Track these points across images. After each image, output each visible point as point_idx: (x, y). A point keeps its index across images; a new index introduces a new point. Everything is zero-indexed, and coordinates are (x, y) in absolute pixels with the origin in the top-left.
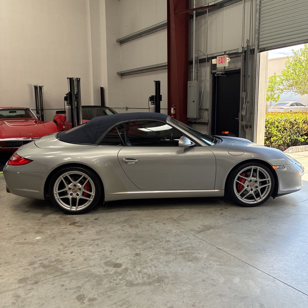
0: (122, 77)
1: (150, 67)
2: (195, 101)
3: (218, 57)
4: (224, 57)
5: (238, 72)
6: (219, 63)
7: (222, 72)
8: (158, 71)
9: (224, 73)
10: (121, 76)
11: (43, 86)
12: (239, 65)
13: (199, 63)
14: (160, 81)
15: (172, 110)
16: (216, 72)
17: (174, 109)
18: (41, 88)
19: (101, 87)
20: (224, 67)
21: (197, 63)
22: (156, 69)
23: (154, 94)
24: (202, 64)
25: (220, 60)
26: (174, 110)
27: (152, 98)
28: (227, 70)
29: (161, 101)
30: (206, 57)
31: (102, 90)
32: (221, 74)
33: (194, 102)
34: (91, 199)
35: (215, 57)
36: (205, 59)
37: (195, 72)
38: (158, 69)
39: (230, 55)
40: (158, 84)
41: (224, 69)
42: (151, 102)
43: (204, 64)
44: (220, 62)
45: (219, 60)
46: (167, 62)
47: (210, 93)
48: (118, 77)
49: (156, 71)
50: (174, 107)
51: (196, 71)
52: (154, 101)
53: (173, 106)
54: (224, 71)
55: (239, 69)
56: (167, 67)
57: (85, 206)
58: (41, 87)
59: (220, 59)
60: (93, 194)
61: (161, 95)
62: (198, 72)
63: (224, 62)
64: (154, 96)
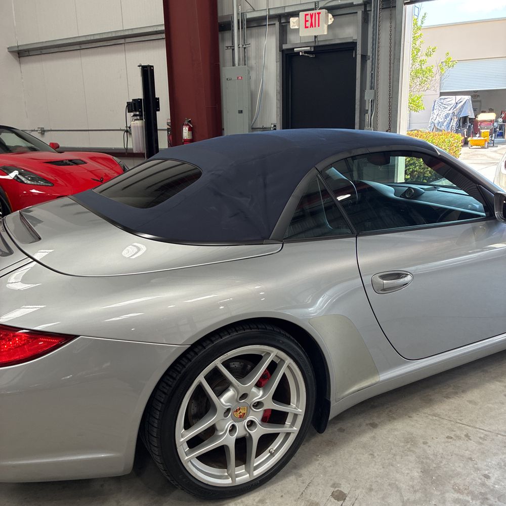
1: (110, 35)
2: (243, 112)
3: (302, 14)
4: (319, 13)
5: (350, 47)
6: (306, 27)
7: (309, 48)
8: (127, 46)
9: (313, 50)
10: (19, 57)
12: (350, 32)
13: (247, 28)
14: (153, 66)
15: (184, 131)
16: (294, 48)
17: (190, 129)
20: (316, 37)
21: (242, 28)
22: (122, 41)
23: (140, 95)
24: (255, 31)
25: (308, 21)
26: (189, 130)
27: (133, 106)
28: (321, 44)
29: (159, 110)
30: (267, 13)
32: (306, 52)
33: (241, 112)
34: (296, 429)
35: (295, 14)
36: (263, 18)
37: (239, 48)
38: (128, 40)
39: (330, 9)
41: (314, 40)
42: (131, 114)
43: (262, 30)
44: (308, 24)
45: (306, 21)
46: (164, 23)
47: (279, 93)
48: (11, 58)
50: (188, 125)
51: (241, 46)
52: (141, 111)
53: (186, 122)
54: (313, 44)
55: (351, 41)
59: (308, 18)
60: (301, 408)
61: (158, 99)
62: (245, 48)
63: (319, 26)
64: (141, 99)
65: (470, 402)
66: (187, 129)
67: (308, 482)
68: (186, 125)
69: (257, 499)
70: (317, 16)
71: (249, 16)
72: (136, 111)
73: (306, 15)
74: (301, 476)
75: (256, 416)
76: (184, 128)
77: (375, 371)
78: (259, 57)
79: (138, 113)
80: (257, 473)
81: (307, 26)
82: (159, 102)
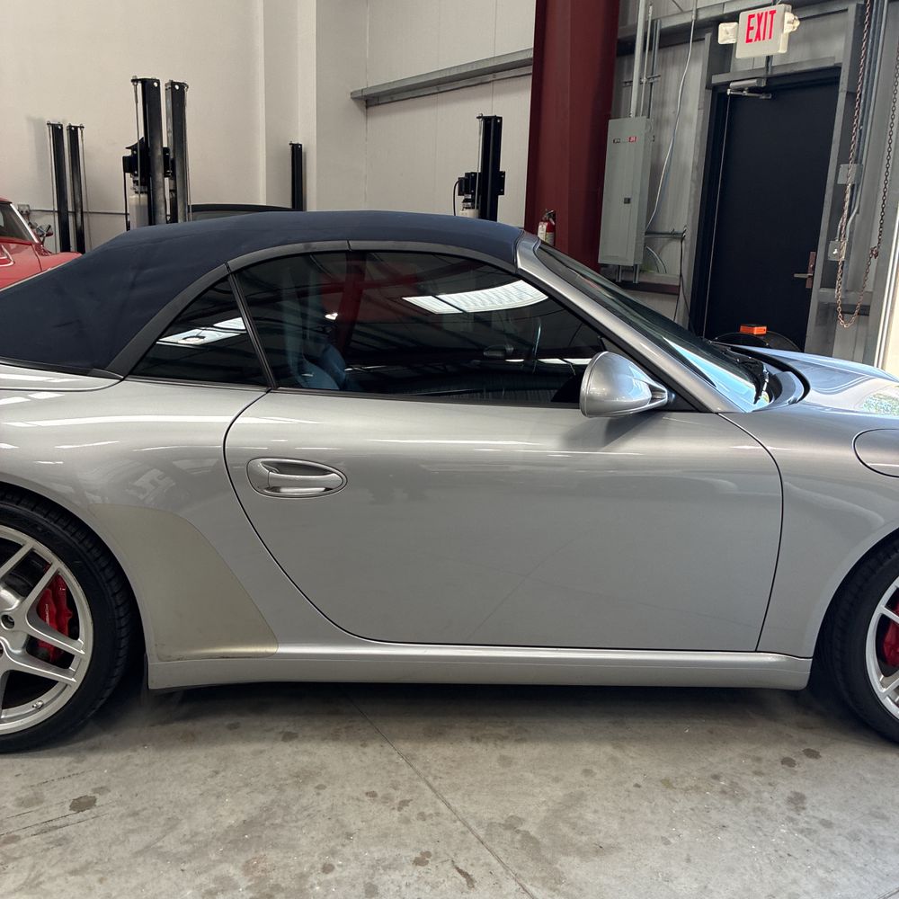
0: (371, 109)
1: (470, 69)
2: (632, 200)
3: (743, 17)
4: (773, 13)
5: (826, 79)
6: (749, 41)
7: (755, 81)
8: (497, 86)
9: (763, 84)
10: (367, 107)
11: (82, 127)
12: (835, 49)
13: (660, 48)
14: (501, 118)
15: (540, 229)
16: (730, 82)
17: (550, 229)
18: (74, 132)
19: (296, 142)
20: (769, 58)
21: (650, 49)
22: (490, 77)
24: (670, 53)
25: (752, 28)
26: (548, 230)
27: (466, 185)
28: (777, 72)
29: (503, 193)
30: (693, 17)
31: (297, 152)
32: (751, 90)
33: (628, 201)
34: (72, 679)
35: (733, 17)
36: (687, 27)
37: (641, 83)
38: (499, 75)
40: (492, 128)
41: (763, 65)
42: (463, 198)
43: (680, 50)
44: (753, 34)
45: (750, 28)
46: (533, 46)
47: (697, 168)
48: (355, 109)
49: (490, 86)
50: (548, 221)
51: (644, 80)
52: (473, 194)
53: (546, 216)
54: (762, 74)
55: (832, 64)
57: (39, 709)
58: (76, 128)
59: (754, 22)
60: (81, 648)
61: (504, 173)
62: (652, 84)
63: (770, 37)
64: (475, 174)
66: (545, 227)
68: (546, 221)
70: (769, 16)
71: (669, 23)
72: (468, 193)
73: (751, 17)
76: (540, 227)
77: (275, 641)
79: (470, 197)
81: (750, 38)
82: (504, 178)
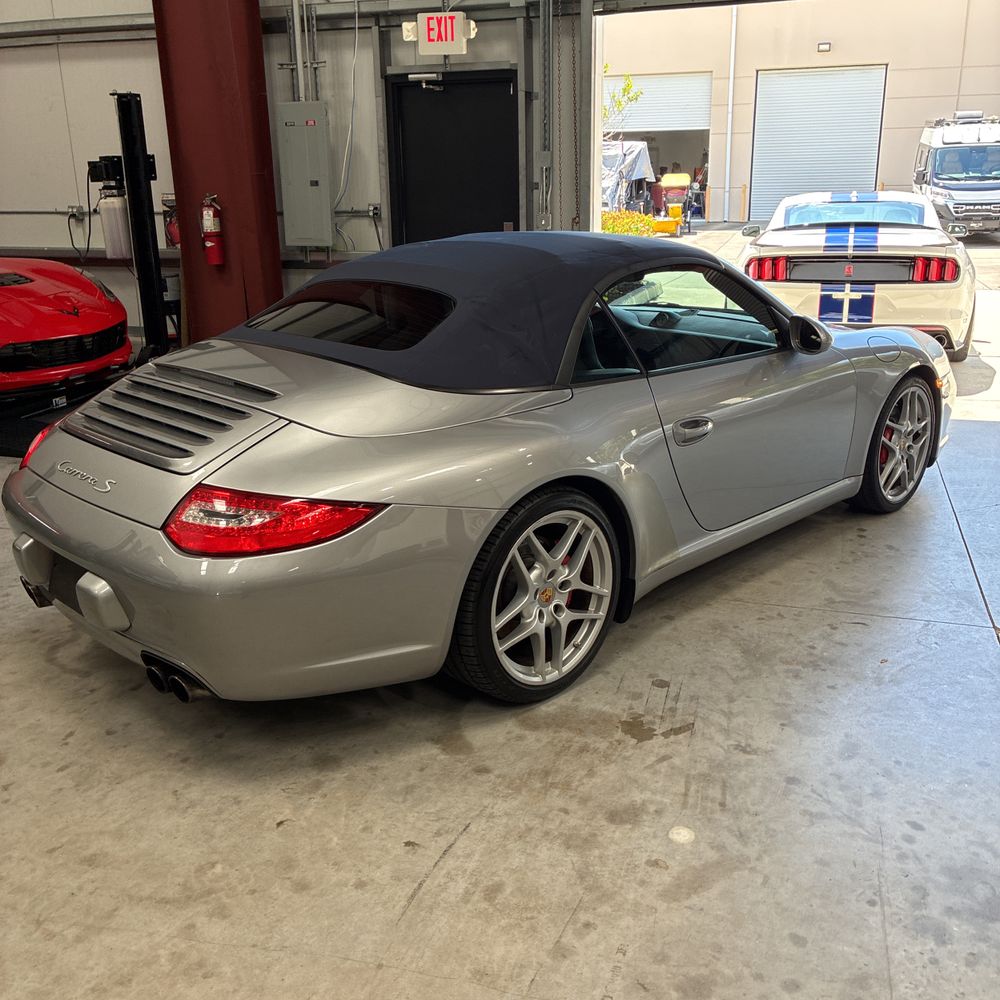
2: (320, 183)
3: (422, 17)
4: (452, 18)
6: (430, 40)
7: (435, 75)
8: (63, 50)
9: (440, 79)
12: (502, 53)
13: (317, 30)
15: (206, 217)
16: (408, 75)
17: (217, 214)
20: (446, 57)
21: (309, 31)
24: (329, 37)
25: (433, 29)
26: (214, 216)
27: (101, 170)
29: (155, 178)
30: (356, 8)
32: (428, 82)
33: (315, 183)
35: (411, 14)
37: (306, 67)
38: (64, 38)
39: (469, 11)
41: (442, 62)
42: (101, 185)
43: (346, 36)
44: (433, 35)
45: (430, 30)
49: (53, 50)
50: (212, 206)
51: (309, 64)
52: (121, 180)
53: (208, 201)
54: (442, 70)
56: (153, 34)
59: (434, 24)
61: (153, 157)
62: (315, 69)
63: (453, 39)
64: (119, 158)
65: (772, 582)
66: (211, 213)
67: (619, 677)
68: (210, 206)
69: (571, 699)
70: (449, 21)
71: (322, 11)
72: (109, 179)
73: (429, 19)
74: (608, 673)
75: (561, 600)
76: (205, 213)
77: (675, 546)
78: (339, 85)
79: (113, 183)
80: (566, 669)
81: (431, 37)
82: (154, 162)
